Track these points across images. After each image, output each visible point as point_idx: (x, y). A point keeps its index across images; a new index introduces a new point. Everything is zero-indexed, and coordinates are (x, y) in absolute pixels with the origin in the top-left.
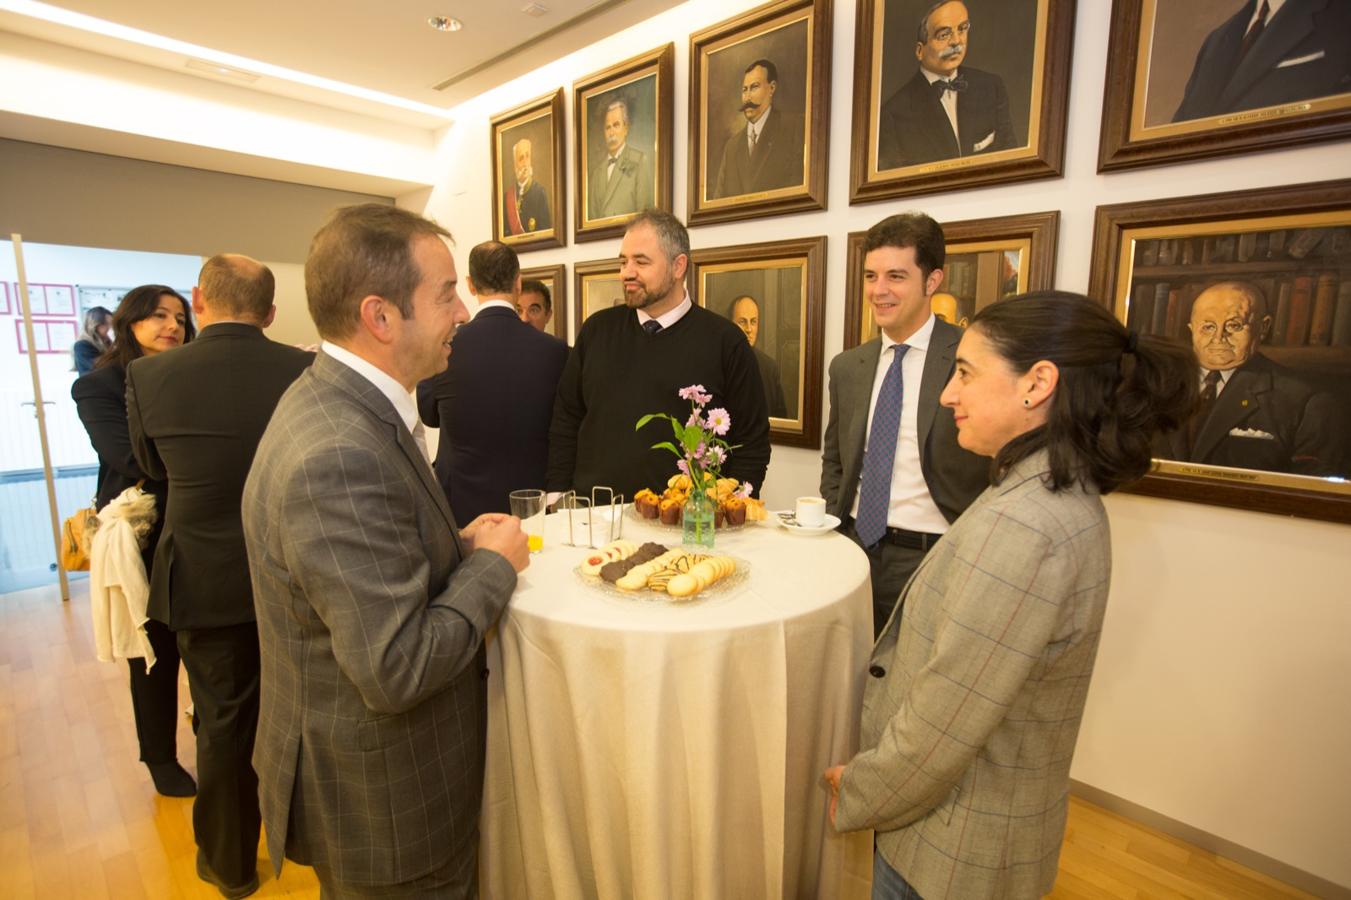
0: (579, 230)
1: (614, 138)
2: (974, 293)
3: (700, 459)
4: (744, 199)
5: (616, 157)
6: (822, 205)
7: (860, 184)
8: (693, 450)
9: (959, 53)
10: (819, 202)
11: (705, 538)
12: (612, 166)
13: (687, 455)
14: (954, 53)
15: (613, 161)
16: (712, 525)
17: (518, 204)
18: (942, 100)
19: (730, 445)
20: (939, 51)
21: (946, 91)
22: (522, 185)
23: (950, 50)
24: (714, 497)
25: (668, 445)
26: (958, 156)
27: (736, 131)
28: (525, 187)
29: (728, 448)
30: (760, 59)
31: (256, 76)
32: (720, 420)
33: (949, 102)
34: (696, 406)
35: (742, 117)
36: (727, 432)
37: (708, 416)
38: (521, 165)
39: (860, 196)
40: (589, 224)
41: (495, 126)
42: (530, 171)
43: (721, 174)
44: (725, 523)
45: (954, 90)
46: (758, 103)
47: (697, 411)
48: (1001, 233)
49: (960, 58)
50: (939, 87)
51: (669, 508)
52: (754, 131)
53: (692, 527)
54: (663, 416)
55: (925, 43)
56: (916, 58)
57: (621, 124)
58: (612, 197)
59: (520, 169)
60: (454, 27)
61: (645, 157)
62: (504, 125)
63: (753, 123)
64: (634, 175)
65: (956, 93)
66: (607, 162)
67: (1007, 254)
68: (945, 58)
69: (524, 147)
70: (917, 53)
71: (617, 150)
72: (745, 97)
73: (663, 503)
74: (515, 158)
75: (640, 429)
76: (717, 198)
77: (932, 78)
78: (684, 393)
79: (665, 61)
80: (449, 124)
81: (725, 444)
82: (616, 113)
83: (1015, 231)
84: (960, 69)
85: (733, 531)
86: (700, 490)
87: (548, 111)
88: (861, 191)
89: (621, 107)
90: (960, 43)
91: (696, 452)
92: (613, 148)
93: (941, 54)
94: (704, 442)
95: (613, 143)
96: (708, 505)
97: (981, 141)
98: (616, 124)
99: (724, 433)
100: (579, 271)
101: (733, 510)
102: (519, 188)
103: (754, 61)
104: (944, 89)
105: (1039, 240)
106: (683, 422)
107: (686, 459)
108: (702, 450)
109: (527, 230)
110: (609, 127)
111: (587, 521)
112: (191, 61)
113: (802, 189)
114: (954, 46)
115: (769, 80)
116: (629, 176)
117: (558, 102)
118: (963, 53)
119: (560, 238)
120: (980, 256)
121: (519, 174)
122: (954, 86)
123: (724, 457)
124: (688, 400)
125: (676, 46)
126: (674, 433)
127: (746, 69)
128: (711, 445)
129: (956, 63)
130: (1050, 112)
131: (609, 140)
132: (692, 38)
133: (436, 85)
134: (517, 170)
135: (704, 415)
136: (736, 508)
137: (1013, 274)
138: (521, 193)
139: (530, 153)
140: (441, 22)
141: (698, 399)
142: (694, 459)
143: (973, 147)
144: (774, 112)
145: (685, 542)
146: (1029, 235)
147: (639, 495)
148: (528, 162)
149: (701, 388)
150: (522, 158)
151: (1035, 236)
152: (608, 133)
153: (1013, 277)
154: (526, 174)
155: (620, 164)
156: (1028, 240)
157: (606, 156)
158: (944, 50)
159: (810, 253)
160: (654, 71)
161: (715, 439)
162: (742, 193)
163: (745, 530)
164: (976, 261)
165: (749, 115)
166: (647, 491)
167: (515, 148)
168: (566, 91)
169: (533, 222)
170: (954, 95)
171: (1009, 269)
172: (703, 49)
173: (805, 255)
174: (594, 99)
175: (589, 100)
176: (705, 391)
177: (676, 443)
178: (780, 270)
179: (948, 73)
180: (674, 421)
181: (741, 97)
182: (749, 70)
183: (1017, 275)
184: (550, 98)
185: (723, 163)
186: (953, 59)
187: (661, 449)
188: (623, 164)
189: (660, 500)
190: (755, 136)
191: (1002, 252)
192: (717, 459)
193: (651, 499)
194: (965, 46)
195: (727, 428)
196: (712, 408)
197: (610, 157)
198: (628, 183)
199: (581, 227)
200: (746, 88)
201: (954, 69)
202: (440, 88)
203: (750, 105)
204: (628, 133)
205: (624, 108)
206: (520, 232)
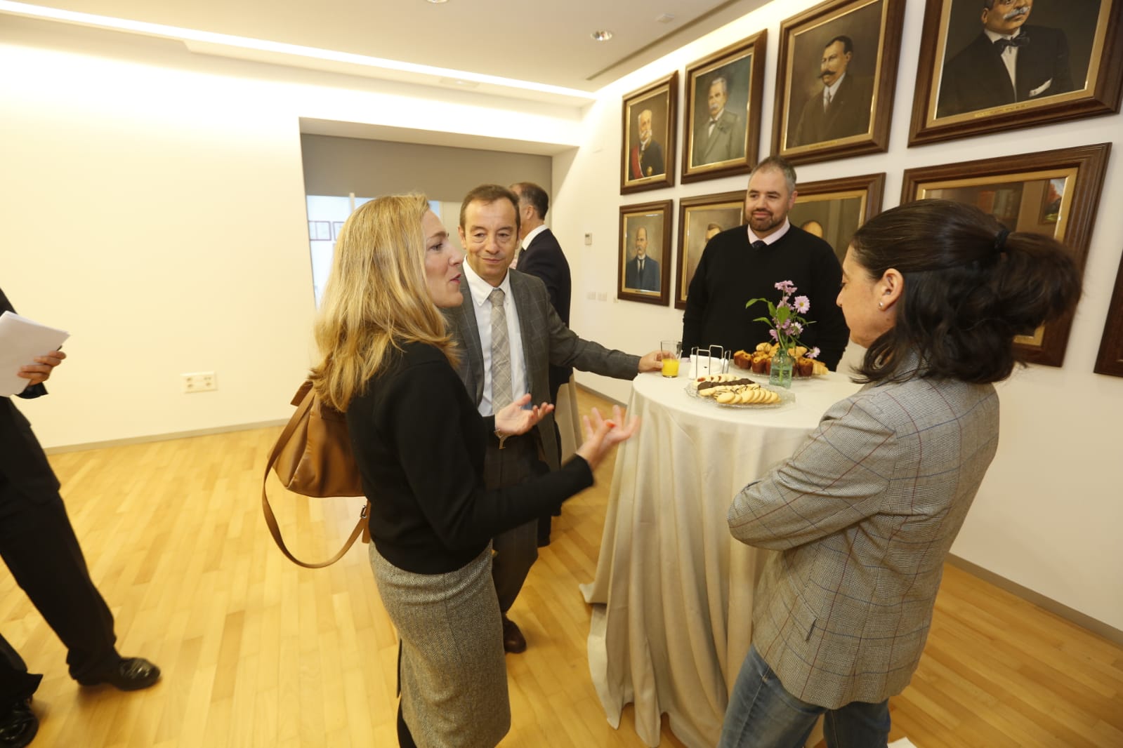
0: (685, 175)
1: (715, 105)
2: (1017, 215)
3: (786, 329)
4: (817, 146)
5: (716, 119)
6: (883, 148)
7: (919, 130)
8: (782, 323)
9: (1024, 14)
10: (881, 146)
11: (785, 381)
12: (713, 126)
13: (777, 326)
14: (1019, 14)
15: (713, 122)
16: (791, 374)
17: (640, 157)
18: (1003, 56)
19: (807, 321)
20: (1004, 14)
21: (1008, 47)
22: (644, 143)
23: (1015, 12)
24: (792, 355)
25: (765, 319)
26: (1014, 102)
27: (814, 92)
28: (646, 145)
29: (805, 322)
30: (838, 35)
31: (477, 84)
32: (803, 304)
33: (1009, 58)
34: (786, 294)
35: (820, 82)
36: (807, 312)
37: (795, 301)
38: (643, 129)
39: (918, 140)
40: (692, 169)
41: (625, 102)
42: (650, 133)
43: (799, 128)
44: (797, 374)
45: (1014, 46)
46: (835, 70)
47: (786, 298)
48: (1048, 165)
49: (1025, 18)
50: (1002, 45)
51: (759, 362)
52: (829, 93)
53: (777, 374)
54: (764, 300)
55: (990, 8)
56: (981, 22)
57: (722, 94)
58: (712, 148)
59: (642, 132)
60: (607, 37)
61: (739, 119)
62: (632, 101)
63: (829, 86)
64: (729, 133)
65: (1017, 48)
66: (708, 123)
67: (1053, 182)
68: (1009, 19)
69: (646, 115)
70: (983, 17)
71: (718, 113)
72: (824, 67)
73: (755, 359)
74: (640, 124)
75: (749, 307)
76: (795, 146)
77: (995, 38)
78: (778, 286)
79: (760, 42)
80: (592, 103)
81: (804, 320)
82: (718, 86)
83: (1063, 162)
84: (1023, 27)
85: (802, 379)
86: (784, 349)
87: (666, 89)
88: (919, 135)
89: (722, 81)
90: (1026, 5)
91: (784, 324)
92: (715, 112)
93: (1005, 16)
94: (789, 318)
95: (715, 109)
96: (788, 360)
97: (1037, 87)
98: (717, 95)
99: (805, 312)
100: (683, 204)
101: (803, 366)
102: (641, 145)
103: (833, 38)
104: (1005, 46)
105: (1087, 169)
106: (776, 304)
107: (776, 328)
108: (788, 323)
109: (646, 175)
110: (712, 97)
111: (707, 366)
112: (443, 79)
113: (868, 136)
114: (1019, 8)
115: (845, 52)
116: (725, 132)
117: (673, 81)
118: (1028, 14)
119: (670, 182)
120: (1026, 185)
121: (642, 135)
122: (1015, 42)
123: (802, 329)
124: (781, 291)
125: (769, 31)
126: (769, 311)
127: (827, 44)
128: (793, 322)
129: (1020, 23)
130: (1110, 57)
131: (711, 107)
132: (782, 24)
133: (588, 77)
134: (640, 132)
135: (792, 301)
136: (807, 364)
137: (1056, 198)
138: (643, 149)
139: (650, 120)
140: (597, 35)
141: (787, 290)
142: (782, 329)
143: (1029, 93)
144: (848, 77)
145: (771, 383)
146: (1077, 165)
147: (738, 353)
148: (649, 126)
149: (790, 283)
150: (644, 124)
151: (1083, 166)
152: (711, 102)
153: (1056, 201)
154: (647, 134)
155: (718, 126)
156: (1075, 170)
157: (708, 119)
158: (1008, 12)
159: (871, 186)
160: (750, 53)
161: (797, 316)
162: (815, 141)
163: (811, 380)
164: (1021, 189)
165: (826, 80)
166: (742, 352)
167: (640, 117)
168: (680, 72)
169: (650, 170)
170: (1014, 51)
171: (1054, 194)
172: (791, 32)
173: (865, 188)
174: (701, 78)
175: (698, 78)
176: (793, 285)
177: (770, 318)
178: (843, 200)
179: (1011, 32)
180: (770, 305)
181: (820, 67)
182: (829, 45)
183: (1060, 199)
184: (668, 79)
185: (801, 120)
186: (1017, 20)
187: (760, 322)
188: (721, 124)
189: (753, 358)
190: (830, 97)
191: (1048, 180)
192: (797, 330)
193: (746, 356)
194: (1030, 7)
195: (807, 309)
196: (798, 295)
197: (711, 120)
198: (724, 139)
199: (686, 171)
200: (825, 60)
201: (1017, 28)
202: (590, 79)
203: (828, 72)
204: (727, 101)
205: (725, 83)
206: (642, 177)
